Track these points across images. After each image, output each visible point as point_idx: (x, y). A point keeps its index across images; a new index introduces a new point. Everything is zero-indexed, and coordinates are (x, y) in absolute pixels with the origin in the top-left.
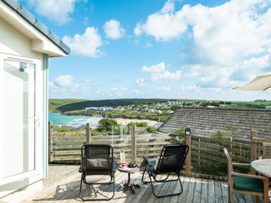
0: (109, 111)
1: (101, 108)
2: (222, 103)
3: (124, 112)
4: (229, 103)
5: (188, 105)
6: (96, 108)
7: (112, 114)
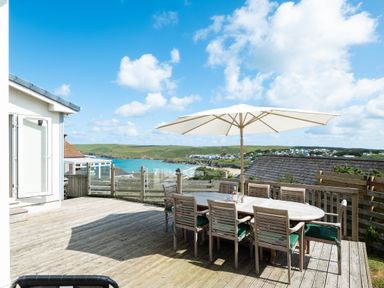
0: (216, 159)
1: (206, 156)
2: (367, 151)
3: (233, 160)
4: (377, 152)
5: (317, 153)
6: (201, 156)
7: (220, 163)
